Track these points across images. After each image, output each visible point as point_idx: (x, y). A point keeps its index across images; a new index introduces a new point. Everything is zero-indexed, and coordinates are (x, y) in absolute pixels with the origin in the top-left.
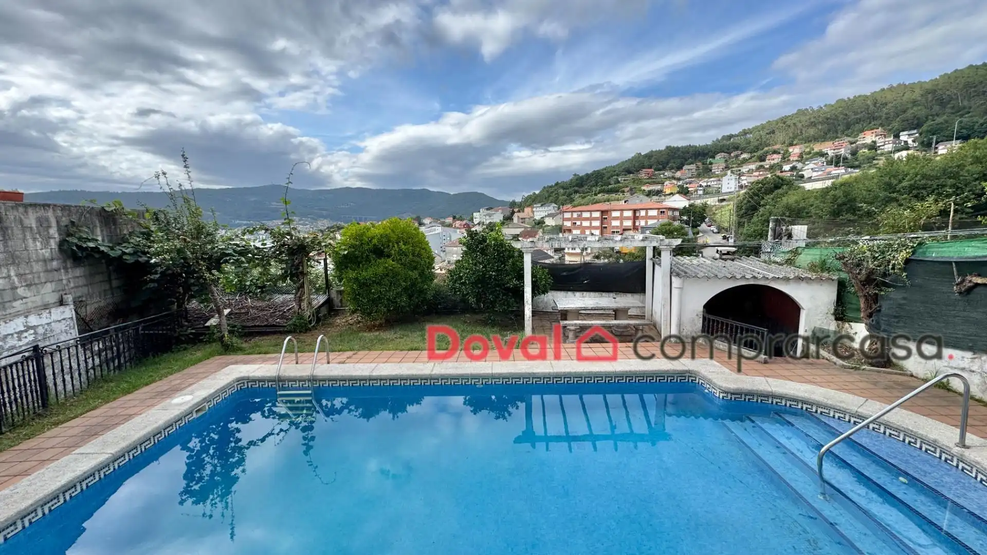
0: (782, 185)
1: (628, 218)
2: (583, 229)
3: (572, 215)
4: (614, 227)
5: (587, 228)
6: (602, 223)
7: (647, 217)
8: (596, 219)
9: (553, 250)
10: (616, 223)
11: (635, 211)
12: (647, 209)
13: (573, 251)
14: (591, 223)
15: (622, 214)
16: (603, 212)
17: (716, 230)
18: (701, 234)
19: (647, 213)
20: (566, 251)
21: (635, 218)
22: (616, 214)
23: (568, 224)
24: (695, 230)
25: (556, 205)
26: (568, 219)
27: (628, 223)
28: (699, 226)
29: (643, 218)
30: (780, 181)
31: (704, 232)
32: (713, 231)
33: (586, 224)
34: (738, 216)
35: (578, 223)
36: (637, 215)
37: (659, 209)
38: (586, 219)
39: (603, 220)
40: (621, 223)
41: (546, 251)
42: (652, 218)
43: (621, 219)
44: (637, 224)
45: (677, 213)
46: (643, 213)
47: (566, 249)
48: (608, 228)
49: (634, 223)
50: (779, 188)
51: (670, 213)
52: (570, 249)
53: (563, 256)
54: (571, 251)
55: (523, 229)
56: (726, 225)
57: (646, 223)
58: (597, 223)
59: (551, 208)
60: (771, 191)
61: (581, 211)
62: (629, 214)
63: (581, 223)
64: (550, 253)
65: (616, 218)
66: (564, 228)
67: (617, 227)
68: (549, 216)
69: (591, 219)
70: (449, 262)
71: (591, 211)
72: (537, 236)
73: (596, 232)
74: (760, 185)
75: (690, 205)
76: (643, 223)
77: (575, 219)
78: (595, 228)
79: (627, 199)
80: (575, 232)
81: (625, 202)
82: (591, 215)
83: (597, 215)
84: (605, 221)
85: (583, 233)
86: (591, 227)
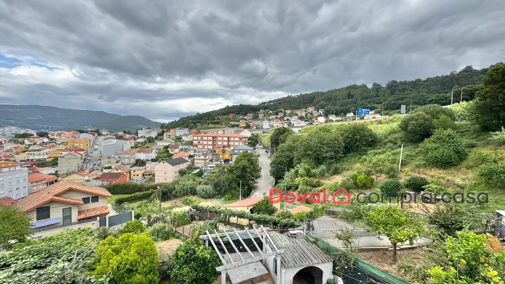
0: (286, 131)
1: (225, 141)
2: (204, 145)
3: (198, 138)
5: (206, 145)
6: (213, 143)
7: (234, 141)
8: (210, 140)
9: (188, 157)
10: (220, 143)
11: (229, 138)
12: (234, 137)
14: (208, 142)
15: (222, 139)
16: (213, 137)
17: (263, 148)
18: (257, 149)
19: (234, 139)
20: (195, 157)
21: (229, 141)
22: (220, 139)
23: (196, 142)
24: (255, 147)
25: (188, 129)
26: (196, 140)
27: (226, 143)
28: (256, 145)
29: (232, 141)
30: (285, 129)
31: (258, 148)
32: (261, 148)
33: (205, 143)
34: (271, 142)
35: (201, 142)
36: (230, 139)
37: (239, 137)
38: (205, 140)
39: (213, 141)
40: (222, 143)
41: (184, 158)
42: (237, 141)
43: (223, 141)
44: (230, 144)
45: (247, 139)
46: (232, 139)
47: (195, 156)
48: (216, 145)
49: (228, 143)
51: (244, 139)
52: (198, 156)
53: (194, 160)
54: (198, 158)
55: (170, 143)
56: (266, 146)
57: (234, 143)
58: (210, 143)
59: (186, 131)
60: (282, 134)
61: (203, 136)
62: (226, 139)
63: (203, 142)
64: (187, 159)
65: (220, 141)
66: (194, 144)
67: (220, 145)
68: (185, 135)
69: (208, 140)
70: (122, 164)
71: (208, 137)
72: (179, 148)
73: (210, 147)
74: (278, 131)
75: (252, 134)
76: (232, 143)
77: (200, 140)
78: (210, 145)
79: (224, 129)
80: (199, 147)
81: (223, 131)
82: (208, 138)
83: (211, 138)
84: (214, 141)
85: (204, 148)
86: (208, 145)
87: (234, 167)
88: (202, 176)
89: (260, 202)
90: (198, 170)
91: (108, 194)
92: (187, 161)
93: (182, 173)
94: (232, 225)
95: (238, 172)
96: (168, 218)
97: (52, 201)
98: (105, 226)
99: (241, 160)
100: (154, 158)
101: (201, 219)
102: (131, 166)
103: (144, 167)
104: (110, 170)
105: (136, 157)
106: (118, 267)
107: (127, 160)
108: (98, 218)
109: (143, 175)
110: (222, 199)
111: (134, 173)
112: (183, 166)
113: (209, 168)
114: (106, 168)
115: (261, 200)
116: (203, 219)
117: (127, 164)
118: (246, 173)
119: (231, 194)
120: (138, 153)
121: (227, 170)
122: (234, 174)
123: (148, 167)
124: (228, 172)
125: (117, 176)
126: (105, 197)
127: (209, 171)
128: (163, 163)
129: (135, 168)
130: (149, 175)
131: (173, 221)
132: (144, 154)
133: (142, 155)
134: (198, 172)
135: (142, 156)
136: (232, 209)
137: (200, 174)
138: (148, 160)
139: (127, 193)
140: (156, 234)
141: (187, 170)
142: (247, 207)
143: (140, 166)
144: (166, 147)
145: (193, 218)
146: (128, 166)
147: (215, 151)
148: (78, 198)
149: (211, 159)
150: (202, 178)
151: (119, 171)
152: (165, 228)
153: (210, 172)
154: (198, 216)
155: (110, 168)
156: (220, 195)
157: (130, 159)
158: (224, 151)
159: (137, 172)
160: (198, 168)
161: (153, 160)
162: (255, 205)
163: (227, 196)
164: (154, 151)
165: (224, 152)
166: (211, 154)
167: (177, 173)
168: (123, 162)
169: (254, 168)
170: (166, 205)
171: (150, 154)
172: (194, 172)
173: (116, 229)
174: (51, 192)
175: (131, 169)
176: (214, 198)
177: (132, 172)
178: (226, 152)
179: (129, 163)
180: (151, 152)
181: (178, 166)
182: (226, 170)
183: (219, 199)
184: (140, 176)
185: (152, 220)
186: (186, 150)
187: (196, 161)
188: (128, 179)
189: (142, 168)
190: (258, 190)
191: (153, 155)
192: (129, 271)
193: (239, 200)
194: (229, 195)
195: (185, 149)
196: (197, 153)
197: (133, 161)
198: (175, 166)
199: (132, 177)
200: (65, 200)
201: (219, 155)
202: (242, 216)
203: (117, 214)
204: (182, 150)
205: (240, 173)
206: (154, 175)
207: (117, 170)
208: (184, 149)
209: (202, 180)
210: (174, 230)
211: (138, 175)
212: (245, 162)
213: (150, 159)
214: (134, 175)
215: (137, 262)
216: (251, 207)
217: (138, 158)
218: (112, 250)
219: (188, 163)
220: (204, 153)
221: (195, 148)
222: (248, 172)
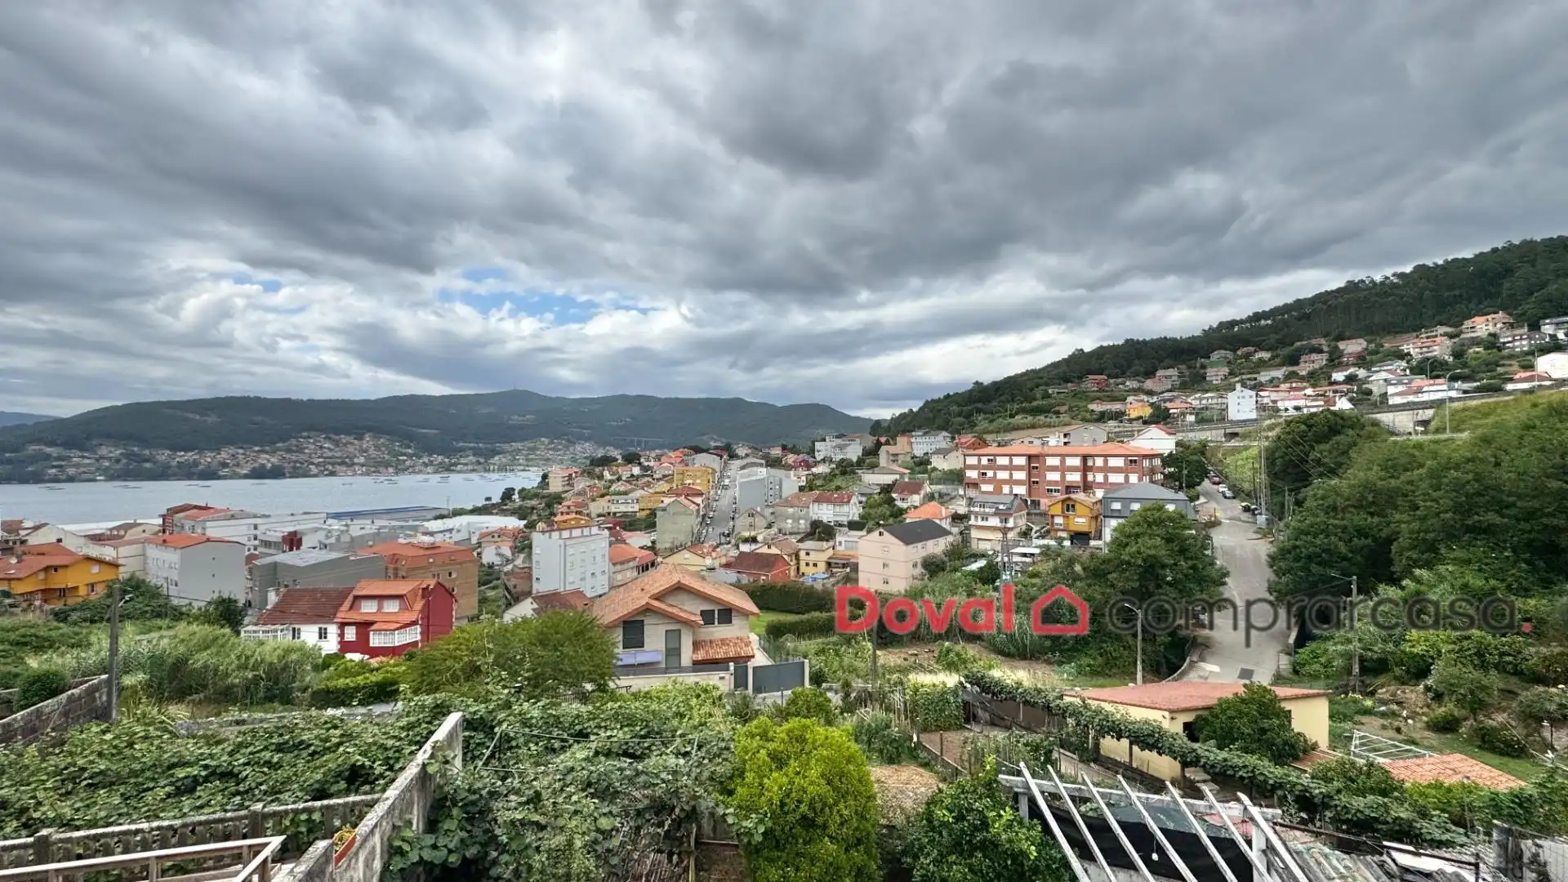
0: (1343, 427)
1: (1073, 469)
2: (999, 484)
3: (979, 461)
4: (1050, 483)
5: (1005, 482)
6: (1029, 475)
7: (1106, 470)
8: (1019, 468)
9: (949, 520)
10: (1053, 476)
11: (1085, 458)
12: (1106, 456)
13: (984, 523)
14: (1011, 475)
15: (1063, 462)
16: (1030, 457)
17: (1229, 494)
18: (1202, 500)
19: (1106, 462)
20: (972, 522)
21: (1085, 469)
22: (1051, 461)
23: (972, 474)
24: (1192, 492)
25: (947, 434)
26: (972, 467)
27: (1075, 477)
28: (1199, 484)
29: (1100, 470)
30: (1338, 419)
31: (1206, 494)
32: (1223, 493)
33: (1003, 475)
34: (1268, 473)
35: (990, 474)
36: (1090, 463)
37: (1126, 456)
38: (1003, 468)
39: (1030, 470)
40: (1063, 477)
41: (938, 521)
42: (1117, 470)
43: (1063, 469)
44: (1090, 478)
45: (1158, 462)
46: (1099, 462)
47: (973, 517)
48: (1040, 484)
49: (1085, 477)
50: (1339, 433)
51: (1146, 463)
52: (979, 519)
53: (968, 528)
54: (980, 523)
55: (898, 477)
56: (1246, 486)
57: (1106, 478)
58: (1021, 475)
59: (941, 440)
60: (1323, 438)
61: (995, 455)
62: (1076, 462)
63: (995, 474)
64: (946, 524)
65: (1053, 469)
66: (966, 481)
67: (1056, 483)
68: (938, 452)
69: (1011, 468)
70: (780, 531)
71: (1011, 456)
72: (922, 492)
73: (1021, 490)
74: (1303, 427)
75: (1178, 444)
76: (1100, 478)
77: (985, 467)
78: (1019, 483)
79: (1066, 429)
80: (985, 488)
81: (1065, 435)
82: (1011, 461)
83: (1021, 461)
84: (1035, 471)
85: (998, 490)
86: (1011, 482)
87: (1110, 561)
88: (994, 582)
89: (1227, 701)
90: (982, 563)
91: (749, 606)
92: (948, 533)
93: (933, 567)
94: (1110, 765)
95: (1128, 579)
96: (897, 698)
97: (647, 610)
98: (747, 688)
99: (1137, 535)
100: (856, 518)
101: (997, 721)
102: (799, 537)
103: (831, 543)
104: (754, 547)
105: (811, 514)
106: (783, 804)
107: (790, 521)
108: (732, 665)
109: (829, 564)
110: (1067, 667)
111: (807, 558)
112: (937, 547)
113: (1016, 559)
114: (746, 541)
115: (1230, 696)
116: (1003, 723)
117: (791, 534)
118: (1159, 586)
119: (1101, 655)
120: (816, 505)
121: (1084, 569)
122: (1112, 586)
123: (840, 543)
124: (1087, 578)
125: (768, 562)
126: (745, 614)
127: (1018, 568)
128: (881, 534)
129: (809, 544)
130: (844, 566)
131: (912, 710)
132: (831, 507)
133: (825, 511)
134: (981, 569)
135: (826, 513)
136: (1108, 707)
137: (989, 575)
138: (841, 525)
139: (790, 612)
140: (865, 738)
141: (946, 559)
142: (1171, 711)
143: (820, 539)
144: (887, 489)
145: (969, 715)
146: (793, 540)
147: (1036, 504)
148: (691, 609)
149: (1024, 528)
150: (996, 589)
151: (774, 551)
152: (888, 726)
153: (1022, 572)
154: (985, 709)
155: (754, 540)
156: (1061, 652)
157: (796, 520)
158: (1071, 503)
159: (813, 557)
160: (983, 556)
161: (853, 526)
162: (1205, 713)
163: (1085, 661)
164: (854, 500)
165: (1069, 506)
166: (1025, 512)
167: (919, 566)
168: (782, 525)
169: (1193, 567)
170: (889, 658)
171: (845, 509)
172: (969, 568)
173: (769, 701)
174: (647, 587)
175: (801, 545)
176: (1038, 659)
177: (802, 554)
178: (1077, 506)
179: (795, 530)
180: (849, 502)
181: (920, 545)
182: (1078, 568)
183: (1056, 667)
184: (822, 566)
185: (853, 695)
186: (943, 499)
187: (974, 534)
188: (793, 573)
189: (825, 544)
190: (1213, 654)
191: (853, 511)
192: (807, 822)
193: (1134, 680)
194: (1094, 659)
195: (941, 495)
196: (977, 509)
197: (803, 525)
198: (911, 546)
199: (803, 568)
200: (670, 609)
201: (1053, 516)
202: (1151, 741)
203: (769, 663)
204: (931, 497)
205: (1137, 585)
206: (855, 568)
207: (769, 547)
208: (936, 496)
209: (996, 594)
210: (915, 739)
211: (815, 565)
212: (1152, 546)
213: (845, 520)
214: (807, 564)
215: (825, 804)
216: (1189, 718)
217: (815, 517)
218: (769, 755)
219: (950, 539)
220: (1001, 507)
221: (971, 493)
222: (1168, 583)
